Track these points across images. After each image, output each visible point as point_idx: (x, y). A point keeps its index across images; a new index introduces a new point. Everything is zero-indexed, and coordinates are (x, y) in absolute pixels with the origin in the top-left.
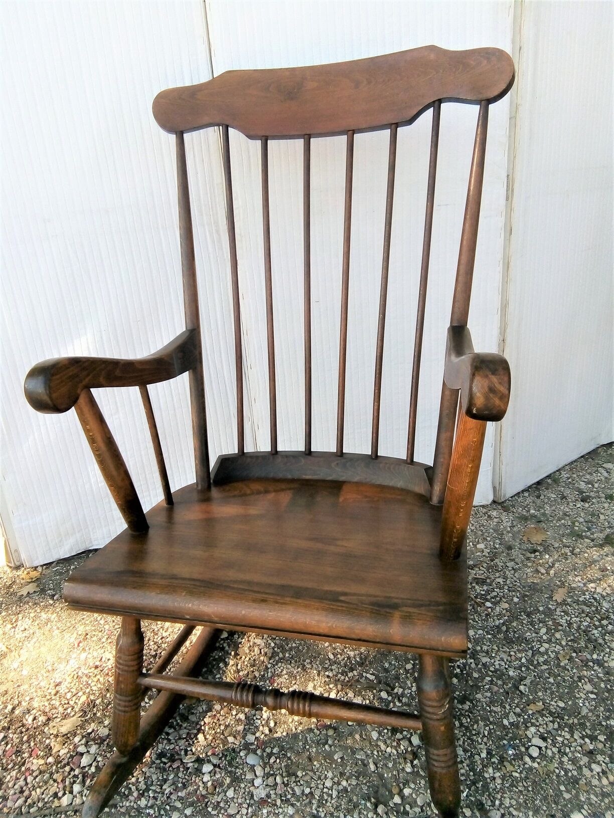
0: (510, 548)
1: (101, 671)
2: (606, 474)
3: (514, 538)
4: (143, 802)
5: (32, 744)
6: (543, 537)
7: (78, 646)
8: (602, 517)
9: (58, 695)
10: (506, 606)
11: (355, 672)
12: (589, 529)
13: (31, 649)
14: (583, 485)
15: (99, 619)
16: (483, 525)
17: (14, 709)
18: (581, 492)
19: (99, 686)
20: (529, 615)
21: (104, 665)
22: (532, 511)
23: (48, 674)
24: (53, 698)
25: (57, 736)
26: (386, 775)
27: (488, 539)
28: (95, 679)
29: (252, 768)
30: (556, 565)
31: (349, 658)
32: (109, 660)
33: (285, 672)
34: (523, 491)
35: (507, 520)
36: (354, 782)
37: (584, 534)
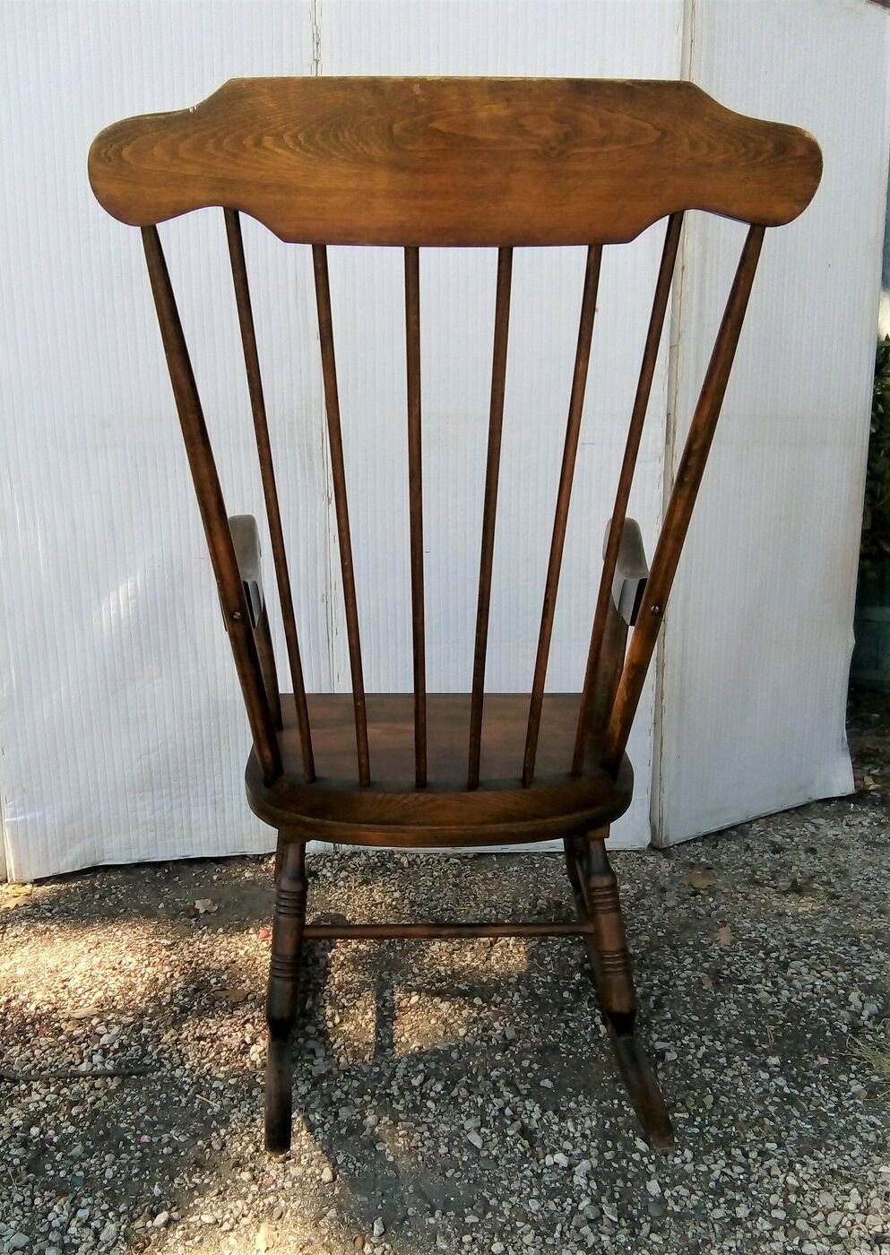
0: (663, 890)
1: (121, 972)
2: (813, 830)
3: (672, 883)
4: (178, 1073)
5: (37, 1026)
6: (711, 883)
7: (89, 952)
8: (794, 868)
9: (67, 989)
10: (647, 938)
11: (444, 983)
12: (774, 878)
13: (27, 954)
14: (778, 838)
15: (114, 930)
16: (633, 870)
17: (9, 1001)
18: (773, 843)
19: (119, 984)
20: (673, 947)
21: (125, 967)
22: (703, 860)
23: (50, 974)
24: (62, 990)
25: (68, 1020)
26: (471, 1063)
27: (637, 882)
28: (114, 979)
29: (312, 1052)
30: (721, 908)
31: (438, 972)
32: (130, 963)
33: (356, 980)
34: (695, 840)
35: (665, 866)
36: (433, 1065)
37: (765, 882)
